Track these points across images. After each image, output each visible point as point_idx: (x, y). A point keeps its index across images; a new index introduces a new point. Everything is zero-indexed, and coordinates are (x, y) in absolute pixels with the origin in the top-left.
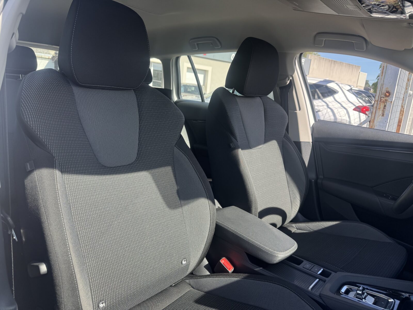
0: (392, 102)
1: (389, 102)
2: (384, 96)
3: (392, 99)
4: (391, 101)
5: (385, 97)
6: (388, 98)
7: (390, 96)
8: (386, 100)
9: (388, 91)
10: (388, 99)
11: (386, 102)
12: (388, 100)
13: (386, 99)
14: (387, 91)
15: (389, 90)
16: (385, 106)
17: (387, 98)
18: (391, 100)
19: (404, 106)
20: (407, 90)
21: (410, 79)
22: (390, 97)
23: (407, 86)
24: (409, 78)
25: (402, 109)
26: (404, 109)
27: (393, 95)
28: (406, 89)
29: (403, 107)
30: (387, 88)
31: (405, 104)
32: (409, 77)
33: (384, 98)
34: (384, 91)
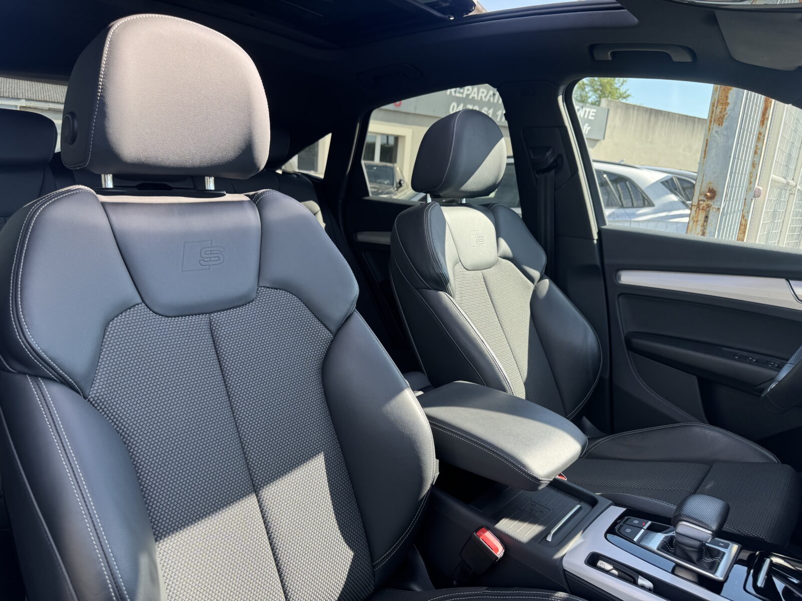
0: (719, 209)
1: (715, 210)
2: (704, 199)
3: (719, 204)
4: (717, 207)
5: (706, 200)
6: (712, 201)
7: (716, 197)
8: (708, 206)
9: (712, 189)
10: (713, 204)
11: (708, 209)
12: (711, 206)
13: (708, 204)
14: (709, 189)
15: (713, 186)
16: (707, 217)
17: (710, 202)
18: (717, 204)
19: (745, 214)
20: (752, 185)
21: (756, 164)
22: (715, 200)
23: (751, 177)
24: (755, 161)
25: (743, 222)
26: (746, 221)
27: (722, 197)
28: (750, 183)
29: (745, 218)
30: (710, 183)
31: (748, 212)
32: (755, 159)
33: (704, 201)
34: (705, 189)
